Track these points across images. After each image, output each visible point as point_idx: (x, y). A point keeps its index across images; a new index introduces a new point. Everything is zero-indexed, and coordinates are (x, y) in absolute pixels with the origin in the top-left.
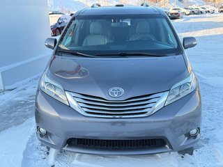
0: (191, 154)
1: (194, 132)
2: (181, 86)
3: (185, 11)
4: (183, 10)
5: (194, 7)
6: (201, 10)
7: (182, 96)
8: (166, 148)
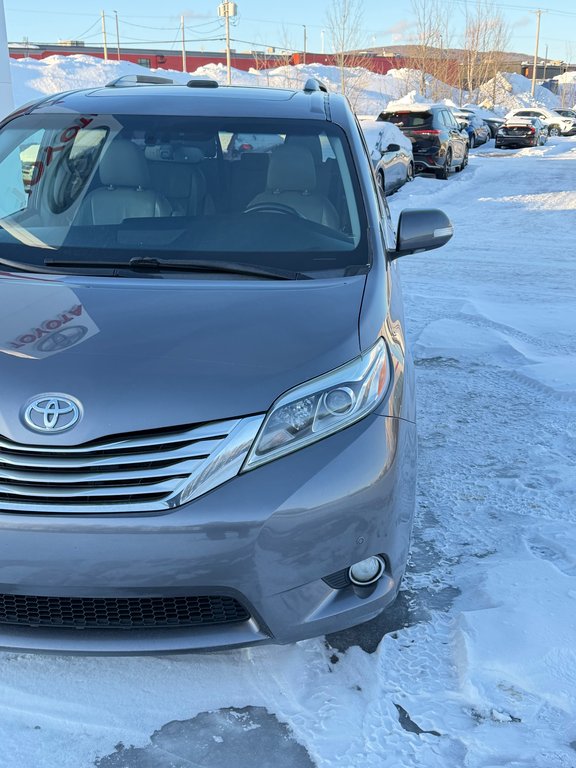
0: (371, 648)
1: (365, 568)
2: (318, 395)
3: (558, 120)
4: (552, 119)
7: (319, 430)
8: (249, 629)
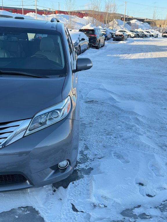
0: (66, 187)
1: (63, 164)
2: (48, 113)
4: (129, 33)
5: (140, 30)
6: (146, 33)
8: (27, 184)
